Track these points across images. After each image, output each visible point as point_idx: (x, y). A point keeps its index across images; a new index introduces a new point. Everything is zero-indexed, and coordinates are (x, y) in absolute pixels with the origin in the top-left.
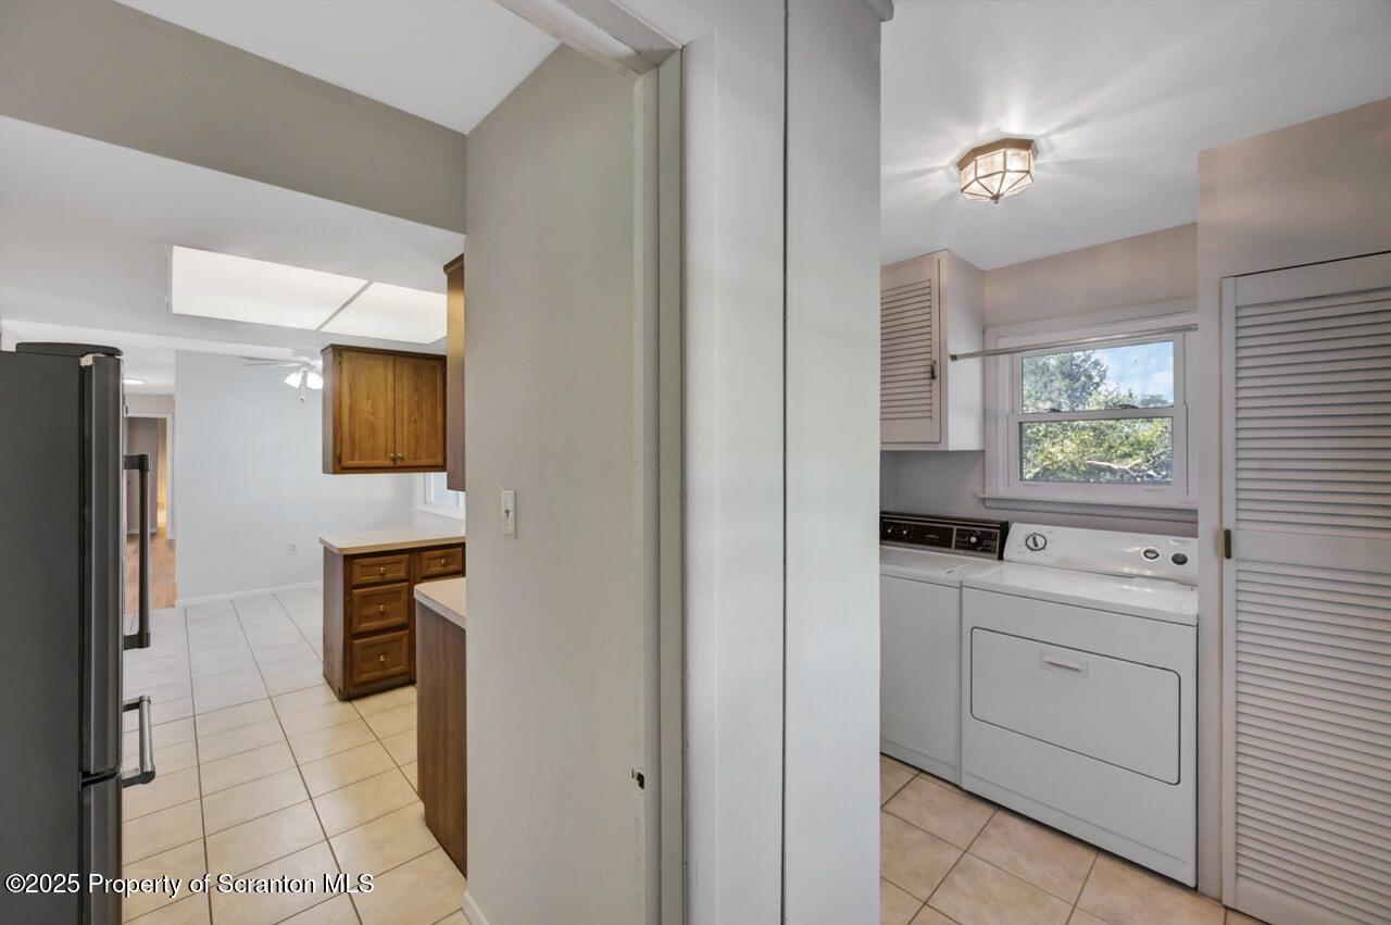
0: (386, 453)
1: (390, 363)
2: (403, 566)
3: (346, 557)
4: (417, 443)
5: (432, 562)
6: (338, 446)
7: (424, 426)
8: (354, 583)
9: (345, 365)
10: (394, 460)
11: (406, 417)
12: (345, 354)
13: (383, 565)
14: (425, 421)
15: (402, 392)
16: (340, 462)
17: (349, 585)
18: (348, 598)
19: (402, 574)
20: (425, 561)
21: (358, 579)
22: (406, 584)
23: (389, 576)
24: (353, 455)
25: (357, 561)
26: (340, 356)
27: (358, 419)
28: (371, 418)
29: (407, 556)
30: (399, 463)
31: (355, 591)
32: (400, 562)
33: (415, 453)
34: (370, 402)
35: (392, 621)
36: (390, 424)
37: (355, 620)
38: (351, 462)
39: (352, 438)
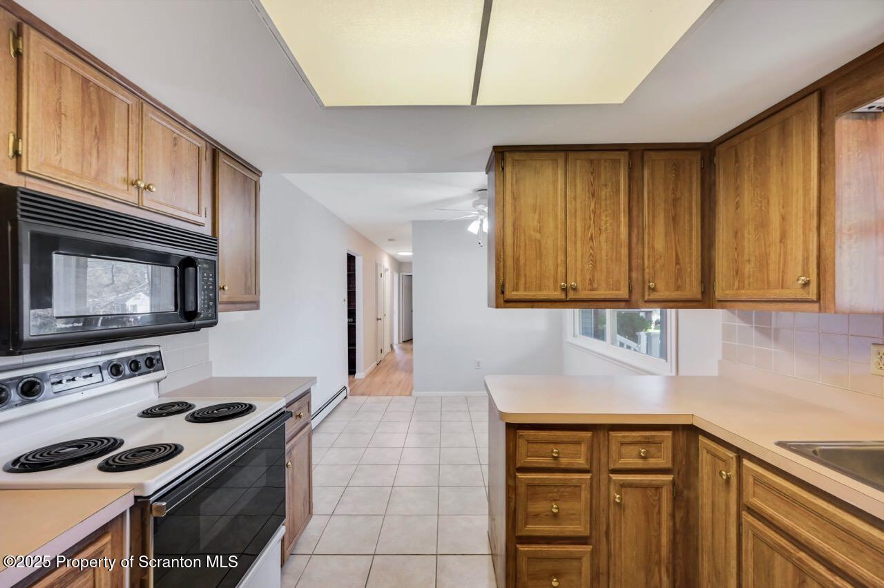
0: (556, 281)
1: (561, 163)
2: (583, 448)
3: (509, 426)
4: (594, 267)
5: (625, 450)
6: (501, 274)
7: (604, 245)
8: (519, 465)
9: (508, 169)
10: (565, 290)
11: (579, 230)
12: (507, 155)
13: (555, 443)
14: (603, 238)
15: (575, 198)
16: (503, 292)
17: (514, 467)
18: (511, 483)
19: (581, 462)
20: (614, 447)
21: (524, 459)
22: (588, 476)
23: (564, 461)
24: (517, 284)
25: (520, 432)
26: (503, 159)
27: (522, 238)
28: (538, 236)
29: (589, 434)
30: (571, 295)
31: (520, 476)
32: (578, 443)
33: (591, 282)
34: (537, 216)
35: (570, 529)
36: (561, 243)
37: (520, 517)
38: (514, 293)
39: (516, 260)
